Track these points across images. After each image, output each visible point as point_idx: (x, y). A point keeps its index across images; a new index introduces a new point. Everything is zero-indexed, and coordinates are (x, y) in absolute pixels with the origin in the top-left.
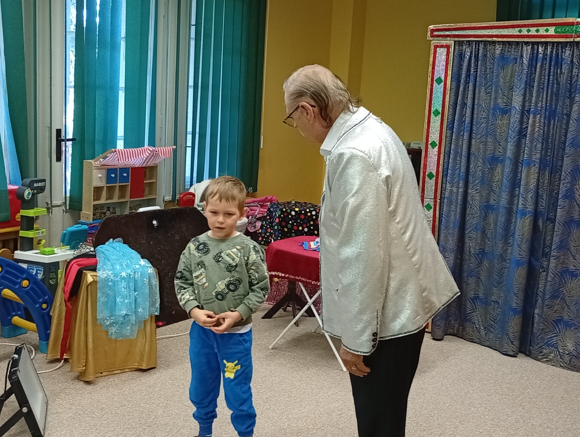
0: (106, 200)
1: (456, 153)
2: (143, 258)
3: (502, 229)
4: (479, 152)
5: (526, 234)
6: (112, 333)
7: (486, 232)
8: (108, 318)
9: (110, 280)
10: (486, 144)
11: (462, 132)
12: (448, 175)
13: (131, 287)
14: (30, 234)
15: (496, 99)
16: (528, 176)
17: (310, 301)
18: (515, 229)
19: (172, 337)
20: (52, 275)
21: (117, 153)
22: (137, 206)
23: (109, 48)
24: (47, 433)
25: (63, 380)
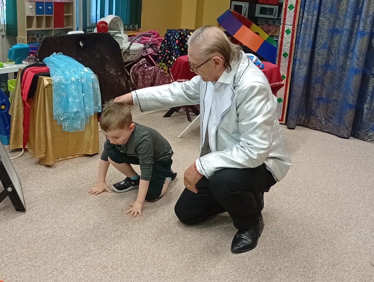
0: (37, 27)
2: (86, 67)
3: (345, 46)
5: (363, 50)
6: (65, 127)
7: (331, 49)
8: (62, 115)
9: (62, 83)
12: (306, 6)
13: (79, 89)
16: (369, 5)
18: (354, 46)
20: (3, 84)
22: (58, 34)
24: (27, 208)
25: (27, 165)
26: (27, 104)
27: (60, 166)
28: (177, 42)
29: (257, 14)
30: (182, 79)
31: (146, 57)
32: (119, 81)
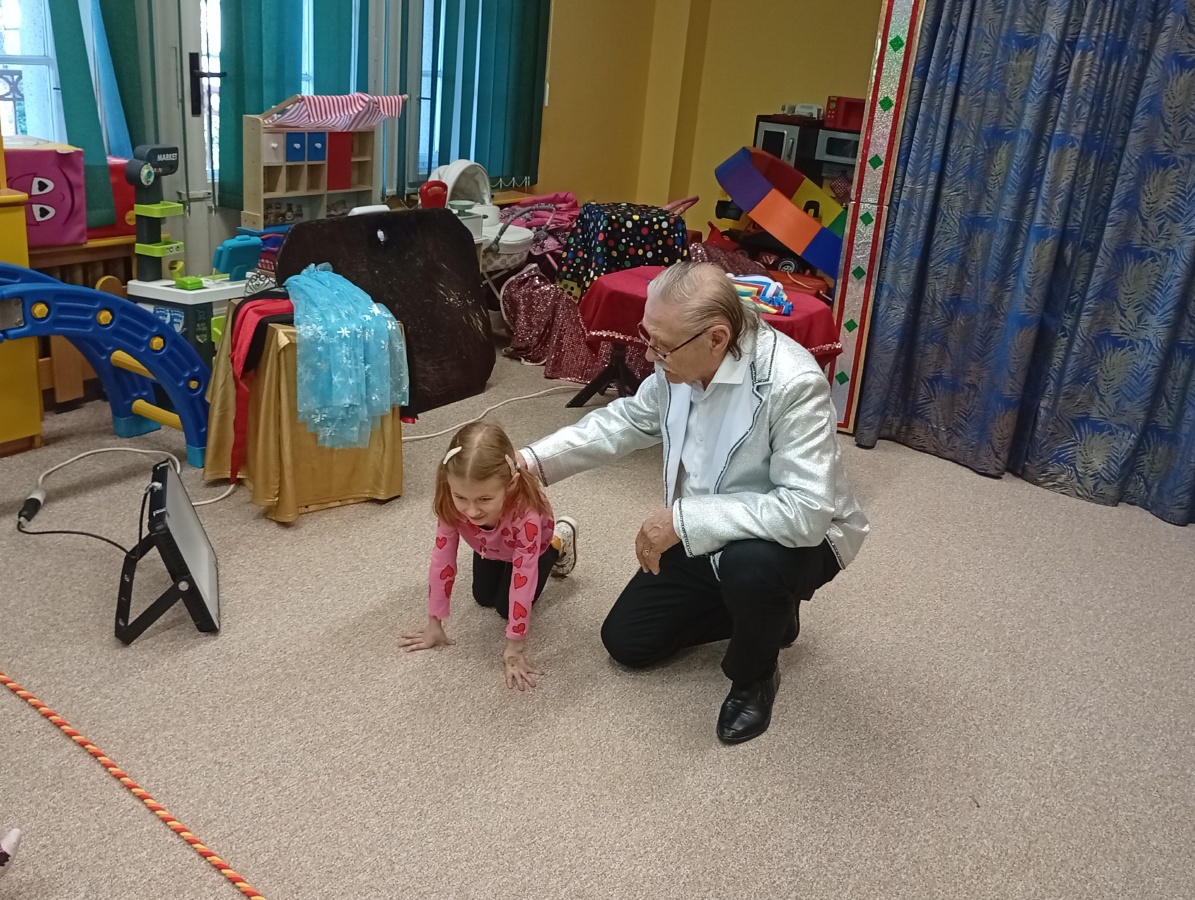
0: (287, 191)
1: (928, 120)
2: (376, 300)
3: (999, 261)
4: (970, 119)
5: (1042, 271)
6: (324, 438)
7: (966, 265)
8: (317, 411)
9: (320, 340)
10: (984, 105)
11: (942, 82)
12: (910, 160)
13: (358, 355)
14: (154, 250)
15: (1013, 18)
16: (1058, 165)
18: (1021, 261)
19: (420, 440)
20: (201, 327)
21: (305, 103)
22: (338, 203)
24: (224, 624)
25: (238, 519)
26: (242, 384)
27: (309, 526)
28: (601, 237)
29: (821, 154)
30: (600, 330)
31: (541, 260)
32: (469, 320)
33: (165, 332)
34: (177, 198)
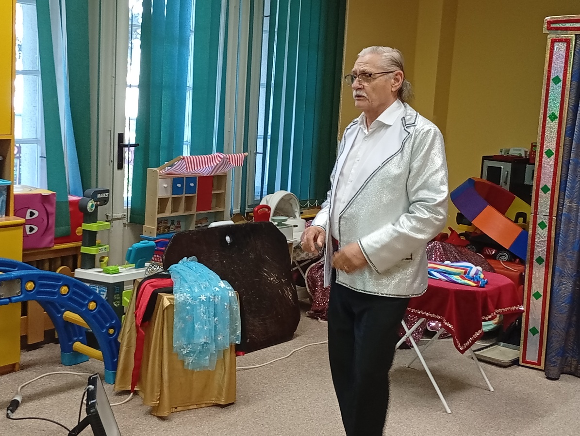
0: (171, 213)
2: (222, 280)
6: (188, 364)
8: (185, 346)
9: (188, 303)
12: (567, 188)
13: (210, 312)
14: (91, 250)
17: (408, 332)
19: (248, 369)
20: (117, 297)
21: (185, 160)
22: (203, 219)
23: (177, 44)
25: (134, 415)
26: (140, 329)
29: (528, 181)
32: (283, 292)
33: (97, 299)
34: (106, 219)
